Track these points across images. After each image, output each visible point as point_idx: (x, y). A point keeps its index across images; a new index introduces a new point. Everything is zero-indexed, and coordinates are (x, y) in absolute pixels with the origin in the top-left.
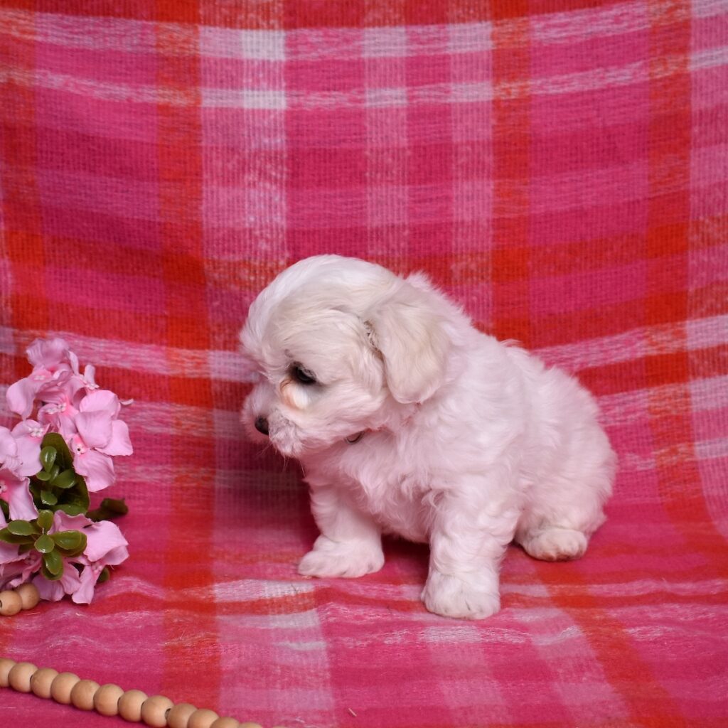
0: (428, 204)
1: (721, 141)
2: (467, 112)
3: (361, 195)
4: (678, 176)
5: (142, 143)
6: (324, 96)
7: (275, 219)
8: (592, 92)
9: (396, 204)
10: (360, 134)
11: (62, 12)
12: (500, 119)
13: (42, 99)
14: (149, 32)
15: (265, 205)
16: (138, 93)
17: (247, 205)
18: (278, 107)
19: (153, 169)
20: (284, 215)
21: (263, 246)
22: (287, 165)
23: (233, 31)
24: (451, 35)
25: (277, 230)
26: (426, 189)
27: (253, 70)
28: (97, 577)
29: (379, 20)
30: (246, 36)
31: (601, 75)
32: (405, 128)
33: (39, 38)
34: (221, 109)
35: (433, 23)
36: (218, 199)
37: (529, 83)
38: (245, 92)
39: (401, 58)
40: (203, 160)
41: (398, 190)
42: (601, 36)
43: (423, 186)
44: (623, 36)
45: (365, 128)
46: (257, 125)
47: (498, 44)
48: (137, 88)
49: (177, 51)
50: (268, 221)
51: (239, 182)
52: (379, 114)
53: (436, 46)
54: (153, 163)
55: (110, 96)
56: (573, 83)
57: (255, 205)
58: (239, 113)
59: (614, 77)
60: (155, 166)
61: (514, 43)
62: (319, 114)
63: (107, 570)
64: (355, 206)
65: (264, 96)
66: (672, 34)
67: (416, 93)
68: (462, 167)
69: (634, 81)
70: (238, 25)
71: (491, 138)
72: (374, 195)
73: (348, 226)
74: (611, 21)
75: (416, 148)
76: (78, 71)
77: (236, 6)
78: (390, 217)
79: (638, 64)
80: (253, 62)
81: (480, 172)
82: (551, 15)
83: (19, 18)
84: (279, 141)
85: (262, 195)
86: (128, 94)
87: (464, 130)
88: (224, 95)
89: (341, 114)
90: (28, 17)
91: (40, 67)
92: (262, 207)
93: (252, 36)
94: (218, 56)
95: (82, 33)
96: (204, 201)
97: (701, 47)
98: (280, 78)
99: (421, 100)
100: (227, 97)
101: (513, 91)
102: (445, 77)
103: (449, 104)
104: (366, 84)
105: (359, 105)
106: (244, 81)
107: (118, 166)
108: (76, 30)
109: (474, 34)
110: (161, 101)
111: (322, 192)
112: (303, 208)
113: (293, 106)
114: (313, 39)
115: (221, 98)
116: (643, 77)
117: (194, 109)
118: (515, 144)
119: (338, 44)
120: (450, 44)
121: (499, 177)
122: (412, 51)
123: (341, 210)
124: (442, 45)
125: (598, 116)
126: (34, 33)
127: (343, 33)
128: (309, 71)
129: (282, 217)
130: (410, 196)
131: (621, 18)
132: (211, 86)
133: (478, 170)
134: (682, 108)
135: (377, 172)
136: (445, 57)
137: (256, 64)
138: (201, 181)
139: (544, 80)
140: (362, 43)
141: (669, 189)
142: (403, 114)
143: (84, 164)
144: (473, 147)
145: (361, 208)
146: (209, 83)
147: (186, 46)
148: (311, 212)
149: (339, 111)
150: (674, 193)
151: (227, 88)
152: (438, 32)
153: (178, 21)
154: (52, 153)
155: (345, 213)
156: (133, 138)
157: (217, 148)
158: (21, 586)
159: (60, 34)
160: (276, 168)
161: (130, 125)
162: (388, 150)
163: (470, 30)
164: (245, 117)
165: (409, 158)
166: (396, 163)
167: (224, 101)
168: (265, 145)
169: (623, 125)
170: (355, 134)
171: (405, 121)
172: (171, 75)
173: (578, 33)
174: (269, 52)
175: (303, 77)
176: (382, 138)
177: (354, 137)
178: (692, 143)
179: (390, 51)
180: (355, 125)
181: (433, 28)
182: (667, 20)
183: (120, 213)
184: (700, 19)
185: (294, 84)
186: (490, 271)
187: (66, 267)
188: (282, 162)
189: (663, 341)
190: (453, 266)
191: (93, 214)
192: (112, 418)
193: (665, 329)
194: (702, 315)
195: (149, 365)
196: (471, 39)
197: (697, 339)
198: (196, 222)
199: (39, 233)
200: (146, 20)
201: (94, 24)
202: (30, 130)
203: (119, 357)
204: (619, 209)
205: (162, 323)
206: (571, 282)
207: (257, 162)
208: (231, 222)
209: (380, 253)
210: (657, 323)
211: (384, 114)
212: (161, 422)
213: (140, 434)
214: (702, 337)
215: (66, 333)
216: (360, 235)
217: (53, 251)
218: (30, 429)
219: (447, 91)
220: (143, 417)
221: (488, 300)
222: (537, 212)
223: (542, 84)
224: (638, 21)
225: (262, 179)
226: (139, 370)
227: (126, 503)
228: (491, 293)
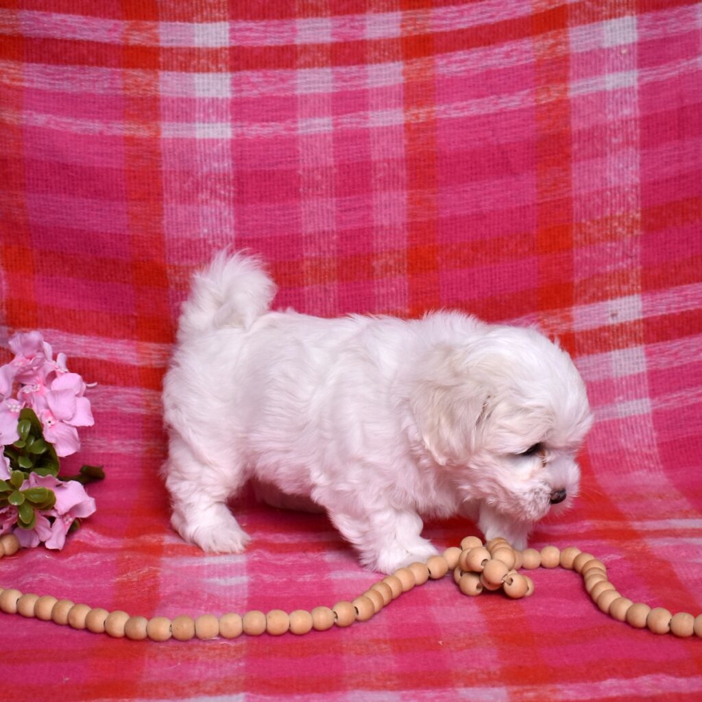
0: (352, 212)
1: (597, 156)
2: (383, 134)
3: (296, 207)
4: (562, 185)
5: (112, 169)
6: (263, 126)
7: (224, 230)
8: (488, 116)
9: (325, 214)
10: (294, 156)
11: (45, 63)
12: (411, 139)
13: (29, 135)
14: (117, 77)
15: (216, 218)
16: (108, 127)
17: (201, 220)
18: (224, 137)
19: (122, 191)
20: (232, 226)
22: (234, 185)
23: (188, 74)
24: (369, 73)
25: (227, 239)
26: (350, 200)
27: (204, 106)
28: (68, 528)
29: (309, 63)
30: (199, 78)
31: (495, 101)
32: (332, 149)
33: (26, 85)
34: (178, 139)
35: (354, 64)
36: (177, 215)
37: (435, 108)
38: (197, 125)
39: (328, 94)
40: (164, 182)
41: (327, 202)
42: (494, 68)
43: (348, 198)
44: (512, 68)
45: (298, 152)
46: (207, 152)
47: (408, 79)
48: (107, 123)
49: (141, 92)
50: (219, 232)
51: (193, 201)
52: (310, 139)
53: (357, 83)
54: (121, 186)
55: (85, 130)
56: (472, 109)
57: (207, 219)
58: (193, 142)
59: (505, 103)
60: (123, 188)
61: (422, 77)
62: (259, 141)
63: (77, 522)
64: (291, 217)
65: (213, 128)
66: (554, 66)
67: (340, 121)
68: (380, 180)
69: (522, 106)
70: (192, 70)
71: (404, 156)
72: (307, 207)
73: (287, 234)
74: (502, 56)
75: (341, 166)
76: (59, 111)
77: (190, 54)
78: (321, 225)
79: (526, 92)
80: (204, 100)
81: (396, 185)
82: (452, 53)
83: (10, 68)
84: (226, 165)
85: (213, 211)
86: (100, 129)
87: (381, 149)
88: (180, 127)
89: (277, 140)
90: (17, 67)
91: (27, 109)
92: (214, 220)
93: (203, 78)
94: (175, 96)
95: (62, 79)
96: (165, 217)
97: (578, 77)
98: (227, 112)
99: (344, 126)
100: (182, 130)
101: (421, 115)
102: (364, 106)
103: (368, 129)
104: (298, 116)
105: (293, 133)
106: (197, 116)
107: (92, 189)
108: (57, 77)
109: (388, 72)
110: (127, 133)
111: (264, 206)
112: (248, 221)
113: (237, 135)
114: (255, 80)
115: (178, 130)
116: (530, 102)
117: (155, 140)
118: (424, 160)
119: (275, 83)
120: (368, 81)
121: (411, 188)
122: (337, 87)
123: (280, 221)
124: (362, 82)
125: (493, 136)
126: (22, 80)
127: (280, 74)
128: (251, 105)
129: (231, 229)
130: (337, 206)
131: (511, 54)
132: (169, 121)
133: (393, 182)
134: (564, 128)
135: (309, 188)
136: (364, 91)
137: (207, 101)
138: (162, 200)
139: (447, 106)
140: (295, 82)
141: (554, 196)
142: (330, 138)
143: (64, 189)
144: (389, 164)
145: (297, 218)
146: (167, 118)
147: (148, 88)
148: (254, 222)
149: (276, 138)
150: (559, 200)
151: (182, 121)
152: (359, 72)
153: (142, 68)
154: (37, 180)
155: (283, 223)
156: (105, 165)
157: (175, 172)
159: (44, 80)
160: (225, 188)
161: (102, 155)
162: (318, 168)
163: (386, 69)
164: (197, 145)
165: (336, 174)
166: (324, 179)
167: (180, 133)
168: (215, 169)
169: (514, 143)
170: (290, 157)
171: (332, 144)
172: (136, 112)
173: (476, 66)
174: (217, 90)
175: (246, 111)
176: (312, 159)
177: (289, 159)
178: (573, 157)
179: (319, 88)
180: (290, 149)
181: (354, 68)
182: (550, 55)
183: (95, 228)
184: (577, 53)
185: (239, 117)
186: (406, 266)
187: (51, 276)
188: (229, 182)
189: (553, 324)
190: (374, 263)
191: (72, 229)
192: (77, 396)
193: (555, 314)
194: (586, 302)
195: (122, 358)
196: (386, 76)
197: (582, 322)
198: (159, 234)
199: (29, 248)
200: (115, 67)
201: (72, 72)
202: (19, 161)
203: (96, 350)
204: (512, 213)
205: (133, 322)
206: (473, 274)
207: (209, 183)
208: (188, 234)
209: (313, 255)
210: (548, 308)
211: (314, 139)
212: (134, 404)
213: (116, 413)
214: (586, 320)
215: (52, 330)
216: (296, 241)
217: (41, 262)
218: (9, 406)
219: (366, 118)
220: (118, 400)
221: (405, 290)
222: (443, 216)
223: (445, 110)
224: (524, 56)
225: (213, 197)
226: (114, 361)
227: (104, 470)
228: (406, 284)
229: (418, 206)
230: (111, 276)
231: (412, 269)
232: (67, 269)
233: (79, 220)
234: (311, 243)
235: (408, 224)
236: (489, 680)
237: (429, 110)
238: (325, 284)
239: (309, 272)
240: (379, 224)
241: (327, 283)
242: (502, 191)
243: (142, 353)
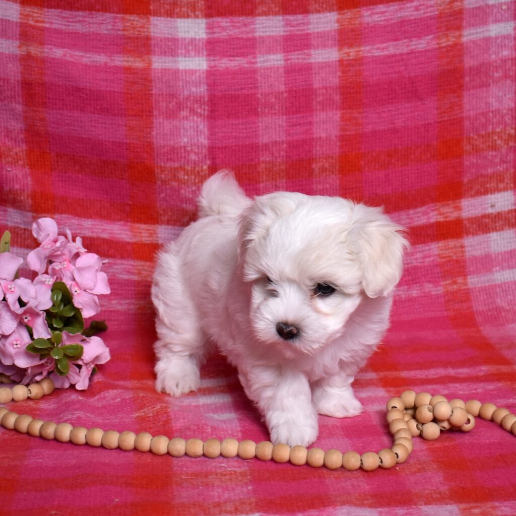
0: (298, 127)
1: (483, 86)
2: (322, 68)
3: (255, 123)
4: (456, 108)
5: (114, 92)
6: (231, 60)
7: (200, 140)
8: (401, 55)
9: (277, 128)
10: (254, 84)
11: (61, 8)
12: (343, 72)
13: (49, 65)
14: (118, 21)
15: (194, 131)
16: (112, 60)
17: (182, 132)
18: (201, 68)
19: (121, 109)
20: (206, 137)
21: (193, 157)
22: (208, 105)
23: (172, 19)
24: (311, 21)
25: (202, 147)
26: (297, 118)
27: (185, 45)
28: (90, 372)
29: (265, 12)
30: (181, 22)
31: (407, 44)
32: (283, 79)
33: (47, 25)
34: (165, 69)
35: (300, 14)
36: (164, 128)
37: (362, 49)
38: (180, 59)
39: (280, 36)
40: (154, 103)
41: (279, 119)
42: (407, 19)
43: (295, 116)
44: (421, 19)
45: (257, 80)
46: (188, 79)
47: (342, 25)
48: (110, 56)
49: (136, 33)
50: (196, 141)
51: (176, 117)
52: (266, 71)
53: (302, 28)
54: (121, 105)
55: (93, 62)
56: (390, 49)
57: (187, 131)
58: (176, 72)
59: (415, 45)
60: (123, 107)
61: (352, 24)
62: (228, 72)
63: (96, 368)
64: (251, 130)
65: (192, 61)
66: (452, 18)
67: (289, 57)
68: (320, 103)
69: (428, 48)
70: (175, 16)
71: (338, 84)
72: (264, 122)
73: (247, 143)
74: (413, 9)
75: (290, 92)
76: (73, 46)
77: (174, 4)
78: (274, 137)
79: (431, 37)
80: (185, 39)
81: (331, 106)
82: (375, 7)
83: (34, 13)
84: (202, 89)
85: (192, 124)
86: (105, 61)
87: (321, 79)
88: (167, 61)
89: (242, 72)
90: (40, 12)
91: (48, 44)
92: (192, 132)
93: (184, 23)
94: (163, 36)
95: (75, 22)
96: (155, 129)
97: (470, 26)
98: (202, 49)
99: (293, 61)
100: (169, 62)
101: (351, 54)
102: (308, 46)
103: (311, 63)
104: (257, 53)
105: (253, 66)
106: (180, 52)
107: (99, 107)
108: (71, 20)
109: (326, 20)
110: (126, 64)
111: (231, 122)
112: (218, 133)
113: (211, 67)
114: (224, 24)
115: (165, 62)
116: (434, 45)
117: (147, 69)
118: (353, 88)
119: (240, 27)
120: (311, 27)
121: (343, 109)
122: (287, 31)
123: (243, 133)
124: (306, 28)
125: (405, 70)
126: (43, 22)
127: (243, 20)
128: (221, 44)
129: (205, 138)
130: (286, 122)
131: (420, 8)
132: (158, 55)
133: (330, 105)
134: (458, 65)
135: (265, 108)
136: (307, 35)
137: (187, 40)
138: (152, 116)
139: (371, 47)
140: (255, 26)
141: (451, 116)
142: (282, 70)
143: (77, 106)
144: (326, 91)
145: (256, 131)
146: (157, 53)
147: (142, 30)
148: (223, 134)
149: (240, 69)
150: (454, 119)
151: (169, 56)
152: (303, 19)
153: (137, 14)
154: (56, 99)
155: (245, 135)
156: (109, 89)
157: (163, 94)
158: (42, 380)
159: (60, 22)
160: (201, 107)
161: (106, 80)
162: (272, 93)
163: (323, 18)
164: (180, 74)
165: (286, 98)
166: (277, 101)
167: (167, 64)
168: (193, 92)
169: (421, 76)
170: (251, 84)
171: (283, 75)
172: (133, 48)
173: (392, 17)
174: (195, 32)
175: (217, 48)
176: (268, 86)
177: (250, 86)
178: (465, 88)
179: (273, 31)
180: (251, 78)
181: (300, 17)
182: (450, 9)
183: (100, 137)
184: (469, 8)
185: (212, 53)
186: (337, 168)
187: (65, 173)
188: (204, 102)
189: (447, 212)
190: (314, 166)
191: (82, 138)
192: (97, 271)
193: (448, 205)
194: (472, 196)
195: (120, 236)
196: (324, 23)
197: (468, 211)
198: (150, 142)
199: (48, 151)
200: (117, 13)
201: (83, 16)
202: (42, 84)
203: (100, 231)
204: (418, 128)
205: (128, 208)
206: (388, 175)
207: (189, 103)
208: (172, 142)
209: (268, 159)
210: (443, 201)
211: (269, 71)
212: (128, 272)
213: (114, 279)
214: (471, 210)
215: (66, 216)
216: (255, 148)
217: (58, 162)
218: (44, 280)
219: (309, 55)
220: (116, 269)
221: (336, 186)
222: (366, 130)
223: (370, 50)
224: (430, 9)
225: (192, 114)
226: (113, 239)
227: (107, 323)
228: (338, 182)
229: (348, 123)
230: (112, 173)
231: (342, 171)
232: (77, 168)
233: (88, 131)
234: (266, 150)
235: (340, 136)
236: (441, 499)
237: (357, 49)
238: (276, 181)
239: (264, 172)
240: (318, 136)
241: (278, 181)
242: (411, 112)
243: (134, 232)
